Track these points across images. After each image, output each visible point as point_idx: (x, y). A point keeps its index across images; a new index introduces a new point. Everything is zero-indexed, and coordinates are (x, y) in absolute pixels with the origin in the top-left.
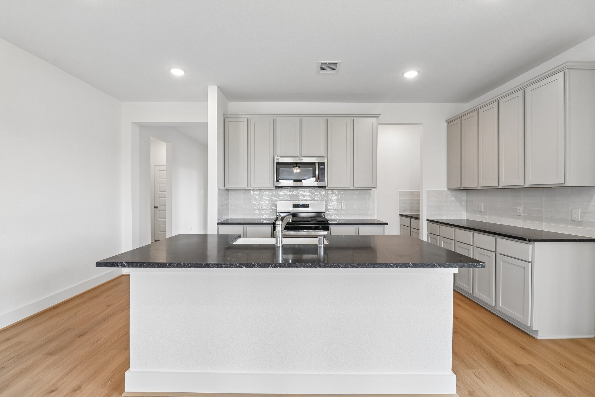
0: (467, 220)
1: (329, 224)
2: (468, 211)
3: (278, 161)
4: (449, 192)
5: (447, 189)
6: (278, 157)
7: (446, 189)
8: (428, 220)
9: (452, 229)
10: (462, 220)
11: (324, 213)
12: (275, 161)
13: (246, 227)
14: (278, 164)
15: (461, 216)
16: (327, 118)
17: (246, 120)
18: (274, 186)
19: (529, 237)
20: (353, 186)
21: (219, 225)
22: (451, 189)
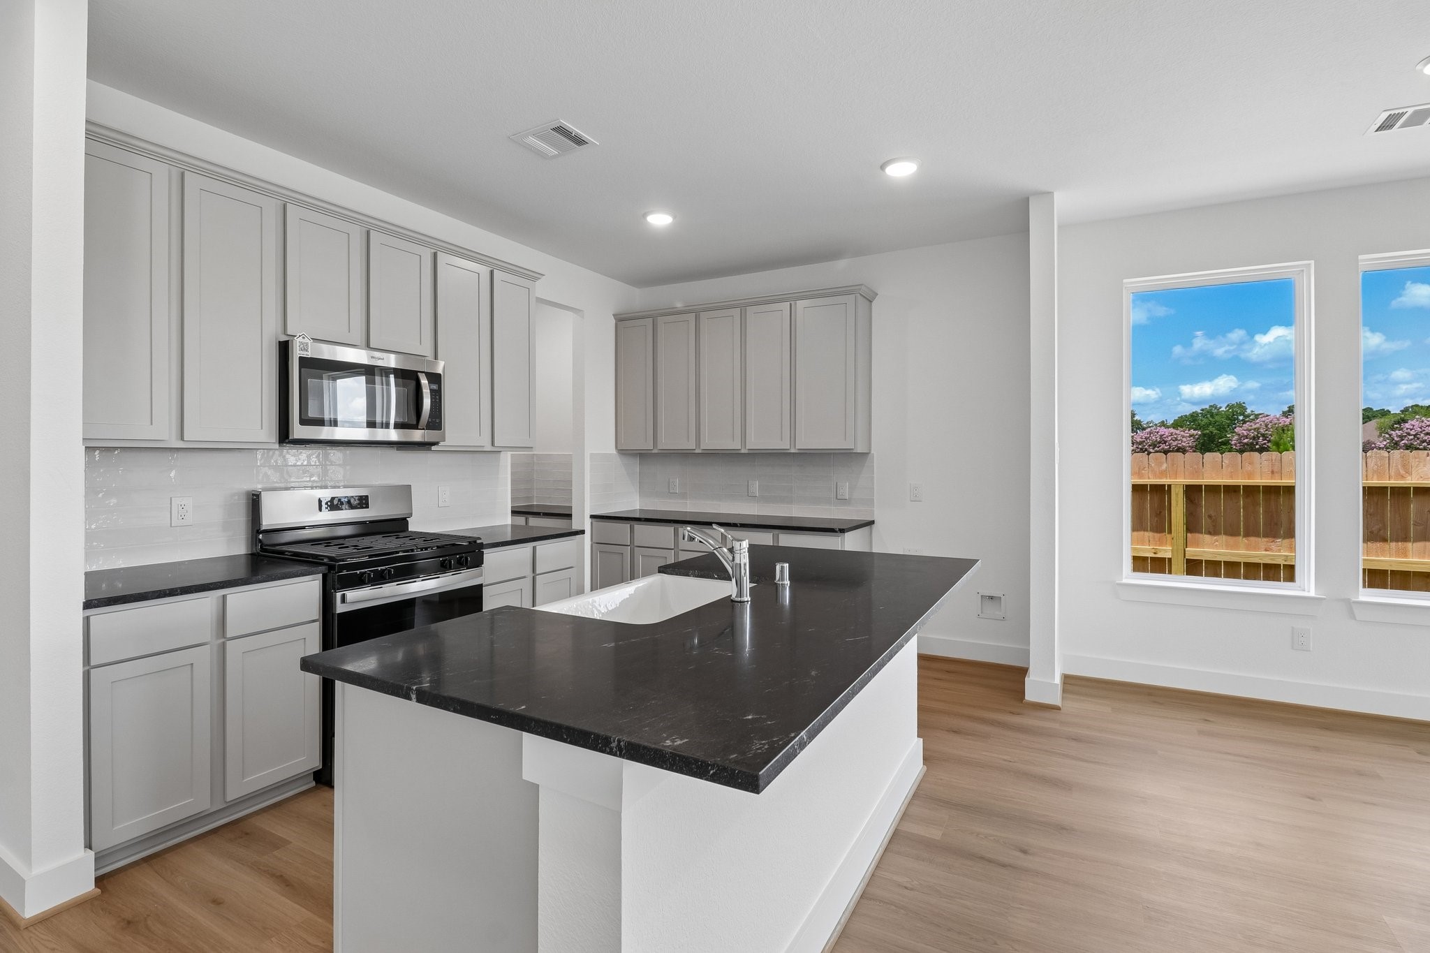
0: (640, 510)
1: (482, 546)
2: (643, 493)
3: (304, 354)
4: (618, 460)
5: (615, 452)
6: (306, 340)
8: (592, 517)
9: (626, 527)
10: (634, 510)
11: (404, 519)
12: (296, 353)
13: (224, 597)
14: (304, 362)
15: (631, 503)
16: (437, 250)
17: (161, 172)
18: (284, 436)
19: (836, 527)
20: (493, 444)
21: (90, 612)
22: (623, 452)
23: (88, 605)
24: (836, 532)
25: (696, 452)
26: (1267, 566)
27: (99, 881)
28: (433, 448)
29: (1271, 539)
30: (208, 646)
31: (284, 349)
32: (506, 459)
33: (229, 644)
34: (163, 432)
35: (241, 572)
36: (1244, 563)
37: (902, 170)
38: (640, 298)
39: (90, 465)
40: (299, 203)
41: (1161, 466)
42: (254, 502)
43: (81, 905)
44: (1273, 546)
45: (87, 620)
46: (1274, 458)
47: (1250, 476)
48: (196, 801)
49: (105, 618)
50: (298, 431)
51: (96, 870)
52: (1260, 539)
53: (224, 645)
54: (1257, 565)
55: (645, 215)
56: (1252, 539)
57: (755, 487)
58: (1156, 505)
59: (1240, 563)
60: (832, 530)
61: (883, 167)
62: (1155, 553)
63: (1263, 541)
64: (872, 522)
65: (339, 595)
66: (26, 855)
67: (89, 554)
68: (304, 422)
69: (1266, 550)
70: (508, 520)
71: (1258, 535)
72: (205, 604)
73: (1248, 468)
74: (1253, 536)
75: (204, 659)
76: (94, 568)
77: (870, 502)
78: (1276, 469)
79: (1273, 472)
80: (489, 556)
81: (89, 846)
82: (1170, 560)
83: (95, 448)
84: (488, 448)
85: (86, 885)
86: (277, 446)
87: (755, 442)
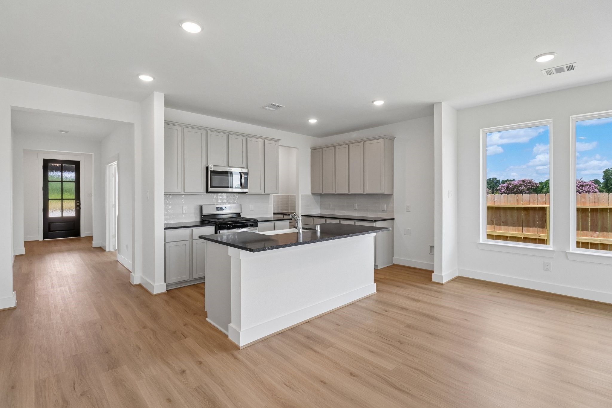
0: (320, 214)
1: (258, 222)
2: (322, 207)
3: (212, 170)
4: (311, 196)
6: (212, 166)
7: (310, 194)
8: (302, 215)
9: (311, 219)
10: (318, 214)
11: (240, 214)
12: (210, 170)
13: (192, 229)
14: (212, 172)
15: (318, 211)
16: (247, 137)
17: (179, 129)
18: (207, 191)
19: (373, 220)
20: (265, 192)
21: (166, 230)
22: (313, 194)
23: (165, 229)
24: (373, 221)
25: (335, 194)
26: (591, 244)
27: (167, 291)
28: (246, 193)
29: (594, 232)
30: (189, 241)
31: (207, 168)
32: (272, 196)
33: (193, 241)
34: (180, 190)
35: (198, 224)
36: (581, 242)
37: (379, 103)
38: (320, 142)
39: (165, 199)
40: (211, 131)
41: (543, 199)
42: (201, 207)
43: (163, 294)
44: (595, 235)
45: (165, 232)
46: (595, 196)
47: (584, 203)
48: (186, 277)
49: (169, 232)
50: (210, 189)
51: (167, 289)
52: (589, 232)
53: (192, 241)
54: (588, 243)
55: (308, 120)
56: (585, 232)
57: (356, 206)
58: (541, 216)
59: (580, 242)
60: (372, 221)
61: (373, 102)
62: (540, 237)
63: (590, 233)
64: (394, 219)
65: (218, 231)
66: (154, 282)
67: (166, 219)
68: (211, 187)
69: (591, 237)
70: (272, 215)
71: (588, 230)
72: (188, 230)
73: (583, 200)
74: (585, 230)
75: (188, 243)
76: (167, 222)
77: (393, 212)
78: (596, 201)
79: (595, 202)
80: (260, 224)
81: (165, 282)
82: (546, 239)
83: (167, 194)
84: (263, 193)
85: (164, 290)
86: (205, 193)
87: (353, 191)
